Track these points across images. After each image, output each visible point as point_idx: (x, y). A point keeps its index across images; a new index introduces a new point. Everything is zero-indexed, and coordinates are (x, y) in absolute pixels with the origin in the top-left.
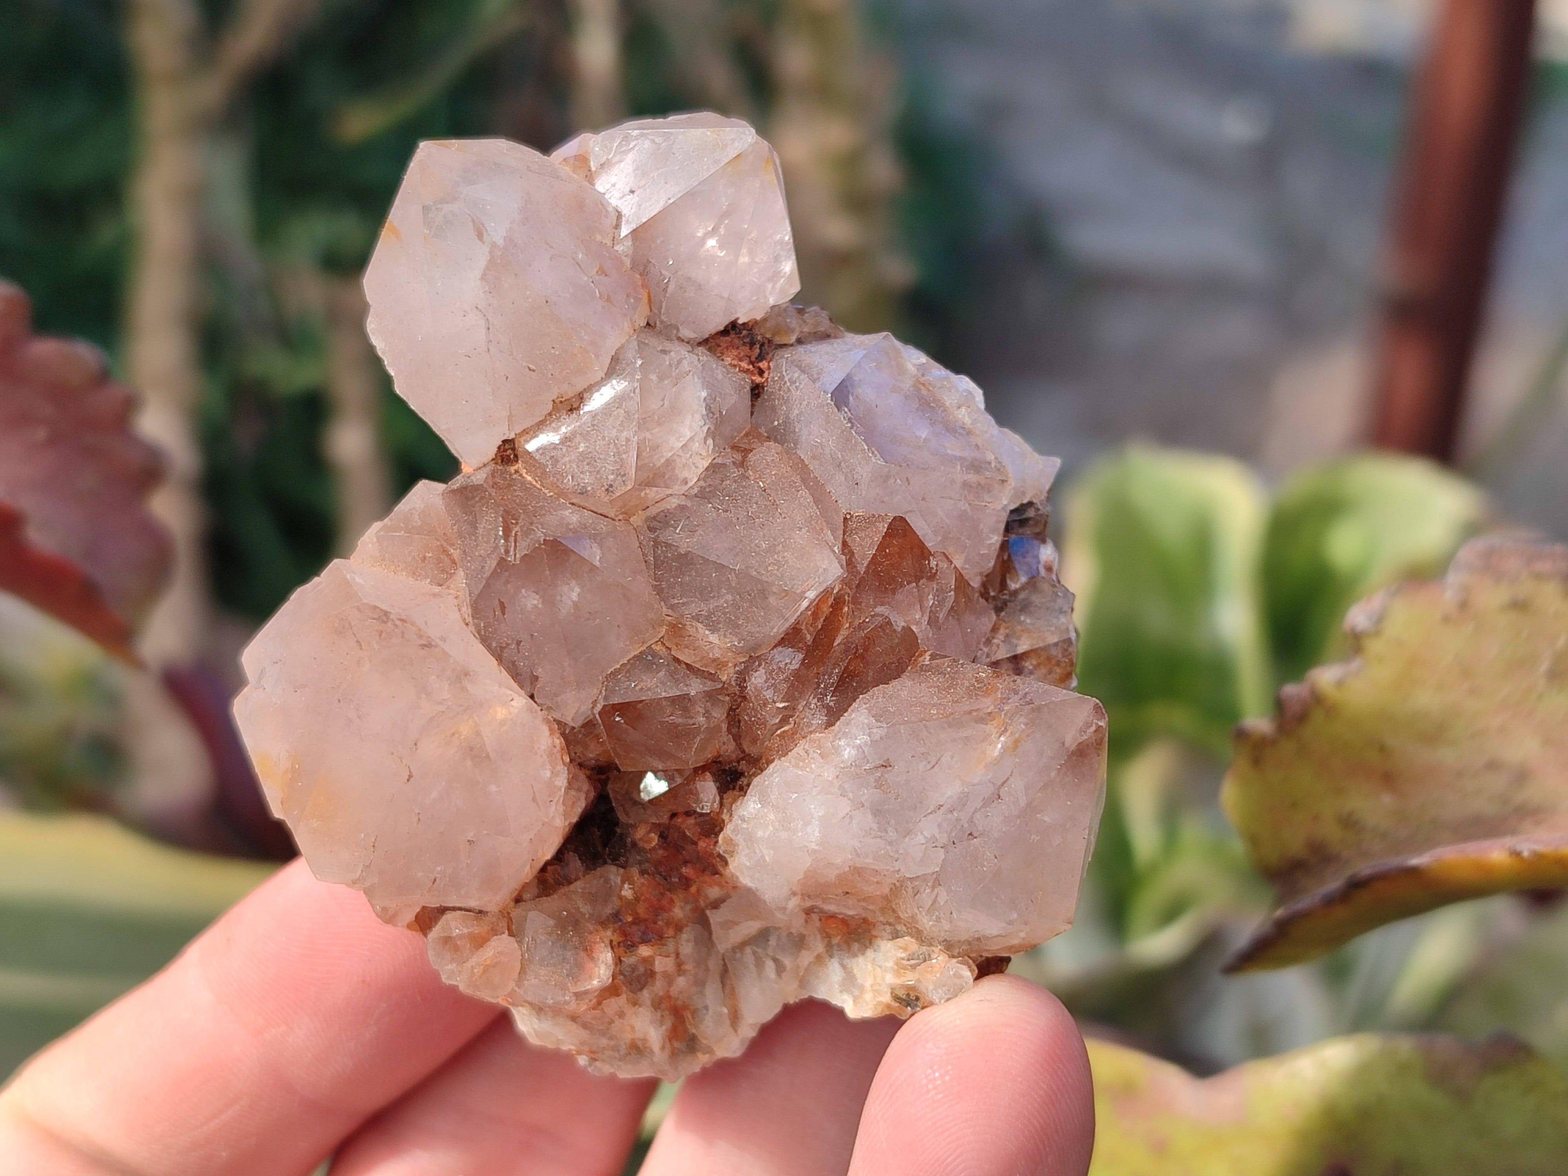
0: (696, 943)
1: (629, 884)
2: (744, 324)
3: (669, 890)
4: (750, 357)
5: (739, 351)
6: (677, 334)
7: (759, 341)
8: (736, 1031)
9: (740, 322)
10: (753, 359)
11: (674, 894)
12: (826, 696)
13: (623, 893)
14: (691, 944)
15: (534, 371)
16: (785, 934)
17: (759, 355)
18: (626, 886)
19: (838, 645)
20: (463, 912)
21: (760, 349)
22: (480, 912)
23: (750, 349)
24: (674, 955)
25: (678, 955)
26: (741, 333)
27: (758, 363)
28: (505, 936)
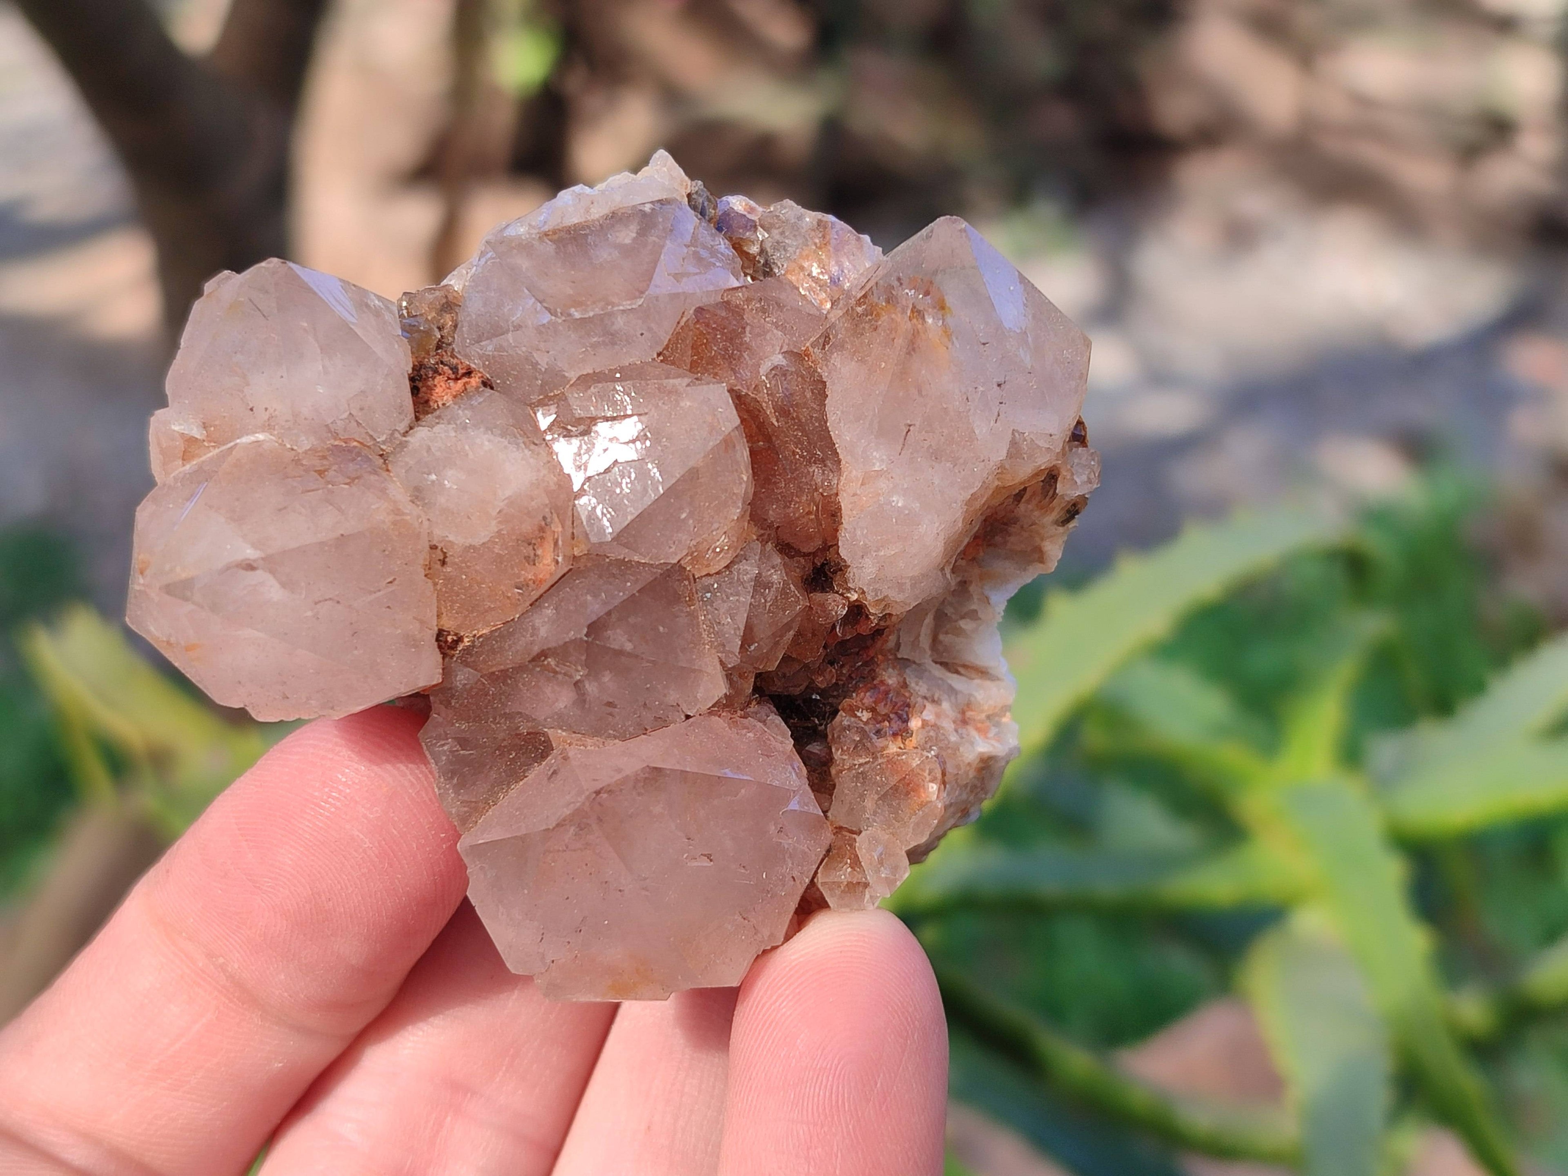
0: (921, 678)
1: (858, 711)
2: (413, 369)
3: (873, 679)
4: (449, 379)
5: (438, 386)
6: (400, 433)
7: (437, 363)
8: (998, 679)
9: (410, 371)
10: (453, 376)
11: (878, 677)
12: (816, 454)
13: (865, 719)
14: (921, 683)
15: (395, 579)
16: (949, 599)
17: (451, 369)
18: (859, 714)
19: (778, 421)
20: (821, 867)
21: (445, 365)
22: (828, 851)
23: (440, 374)
24: (925, 701)
25: (925, 698)
26: (421, 375)
27: (458, 374)
28: (858, 838)
